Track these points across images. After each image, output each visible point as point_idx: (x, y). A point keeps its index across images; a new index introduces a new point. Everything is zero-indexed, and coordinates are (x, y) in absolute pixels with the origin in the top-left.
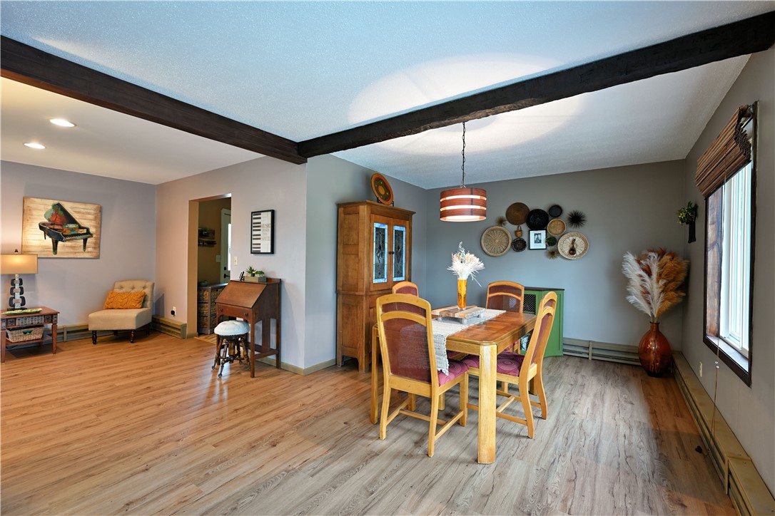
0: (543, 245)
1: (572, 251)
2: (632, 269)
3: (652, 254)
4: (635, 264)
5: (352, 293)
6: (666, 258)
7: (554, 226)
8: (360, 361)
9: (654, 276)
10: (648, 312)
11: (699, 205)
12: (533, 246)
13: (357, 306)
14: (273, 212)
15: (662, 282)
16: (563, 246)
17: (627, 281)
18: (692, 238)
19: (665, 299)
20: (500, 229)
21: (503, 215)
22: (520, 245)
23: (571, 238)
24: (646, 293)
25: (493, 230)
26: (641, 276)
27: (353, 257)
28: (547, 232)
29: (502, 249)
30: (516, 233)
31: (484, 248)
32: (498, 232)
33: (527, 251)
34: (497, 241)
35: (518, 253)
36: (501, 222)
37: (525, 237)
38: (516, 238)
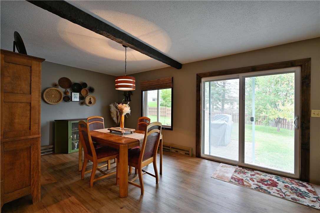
1: (90, 103)
2: (114, 109)
5: (22, 137)
7: (83, 91)
13: (29, 149)
16: (87, 100)
18: (128, 100)
20: (55, 90)
21: (57, 82)
22: (68, 99)
23: (89, 97)
25: (51, 90)
28: (80, 94)
29: (56, 101)
30: (65, 93)
31: (46, 100)
32: (54, 91)
33: (71, 102)
34: (53, 96)
35: (66, 103)
36: (55, 85)
37: (69, 95)
38: (65, 95)
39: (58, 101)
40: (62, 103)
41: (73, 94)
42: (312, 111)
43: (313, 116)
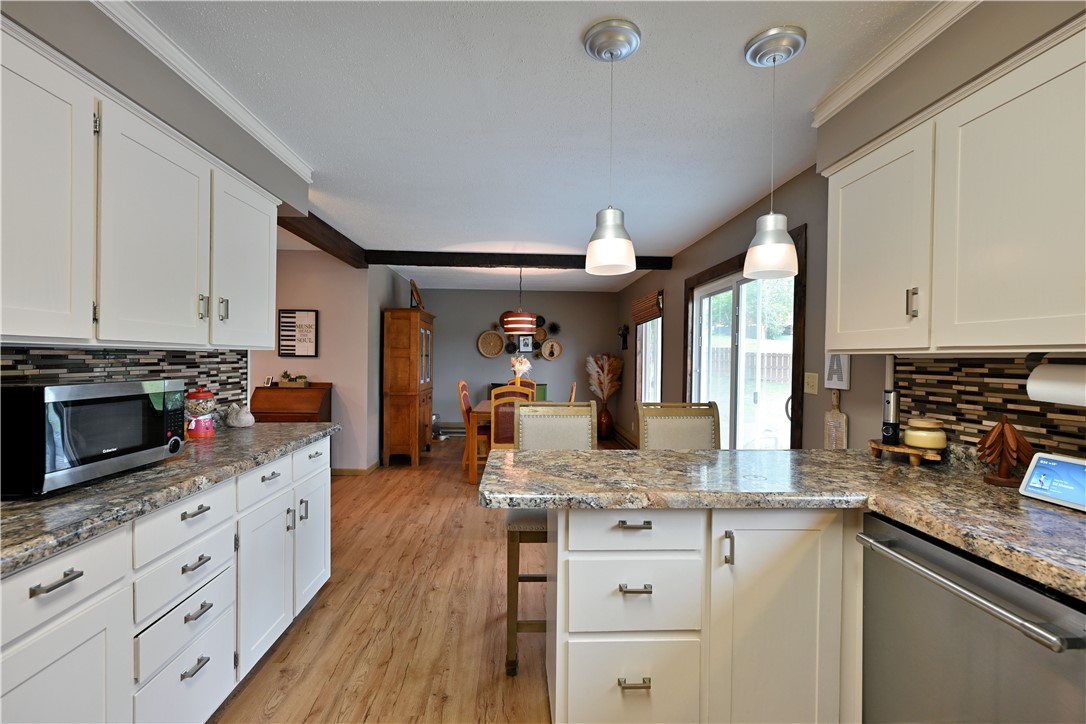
0: (530, 349)
1: (552, 354)
2: (593, 368)
3: (605, 357)
4: (594, 364)
5: (403, 393)
6: (612, 359)
7: (539, 333)
8: (413, 456)
9: (606, 372)
10: (601, 396)
11: (630, 326)
12: (522, 349)
13: (408, 406)
14: (317, 312)
15: (610, 376)
16: (545, 350)
17: (589, 375)
18: (625, 347)
19: (612, 387)
22: (512, 348)
23: (550, 344)
24: (601, 383)
26: (597, 372)
27: (403, 360)
29: (496, 352)
33: (517, 353)
34: (492, 344)
36: (495, 327)
37: (515, 341)
39: (499, 353)
40: (503, 355)
41: (521, 339)
42: (806, 374)
43: (807, 390)
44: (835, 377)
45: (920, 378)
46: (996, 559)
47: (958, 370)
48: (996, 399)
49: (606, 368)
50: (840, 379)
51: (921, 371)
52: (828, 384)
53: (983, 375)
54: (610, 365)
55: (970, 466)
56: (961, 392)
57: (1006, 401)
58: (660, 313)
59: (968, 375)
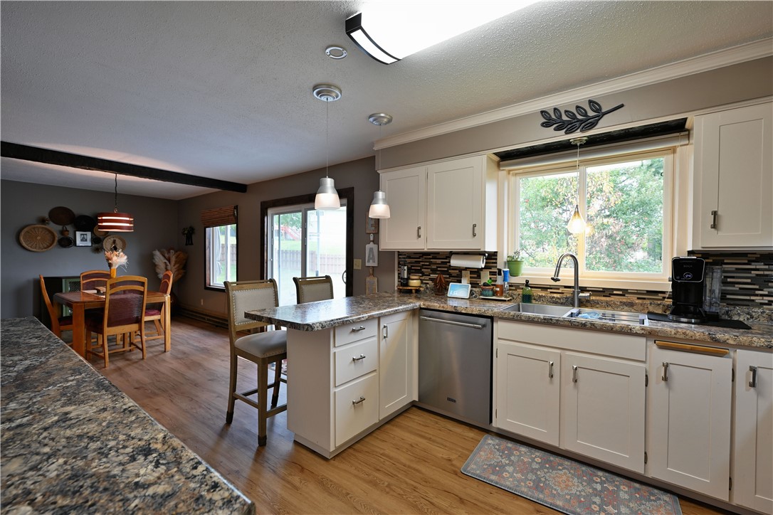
1: (115, 249)
2: (159, 259)
3: (172, 251)
4: (161, 256)
6: (178, 253)
9: (173, 262)
11: (196, 228)
15: (177, 266)
16: (107, 244)
17: (155, 264)
18: (189, 243)
19: (179, 274)
20: (43, 228)
21: (46, 216)
22: (68, 242)
23: (112, 239)
25: (34, 228)
26: (165, 263)
28: (92, 233)
29: (45, 246)
30: (62, 232)
31: (24, 244)
32: (40, 230)
33: (73, 248)
34: (39, 238)
35: (64, 249)
36: (43, 221)
37: (71, 236)
38: (62, 237)
39: (48, 247)
40: (56, 251)
41: (78, 234)
42: (355, 260)
43: (355, 267)
44: (371, 261)
45: (408, 260)
46: (463, 312)
47: (422, 257)
48: (434, 267)
49: (173, 259)
50: (374, 262)
51: (409, 257)
52: (367, 264)
53: (430, 259)
54: (177, 258)
55: (428, 291)
56: (423, 265)
57: (437, 267)
58: (235, 220)
59: (425, 258)
